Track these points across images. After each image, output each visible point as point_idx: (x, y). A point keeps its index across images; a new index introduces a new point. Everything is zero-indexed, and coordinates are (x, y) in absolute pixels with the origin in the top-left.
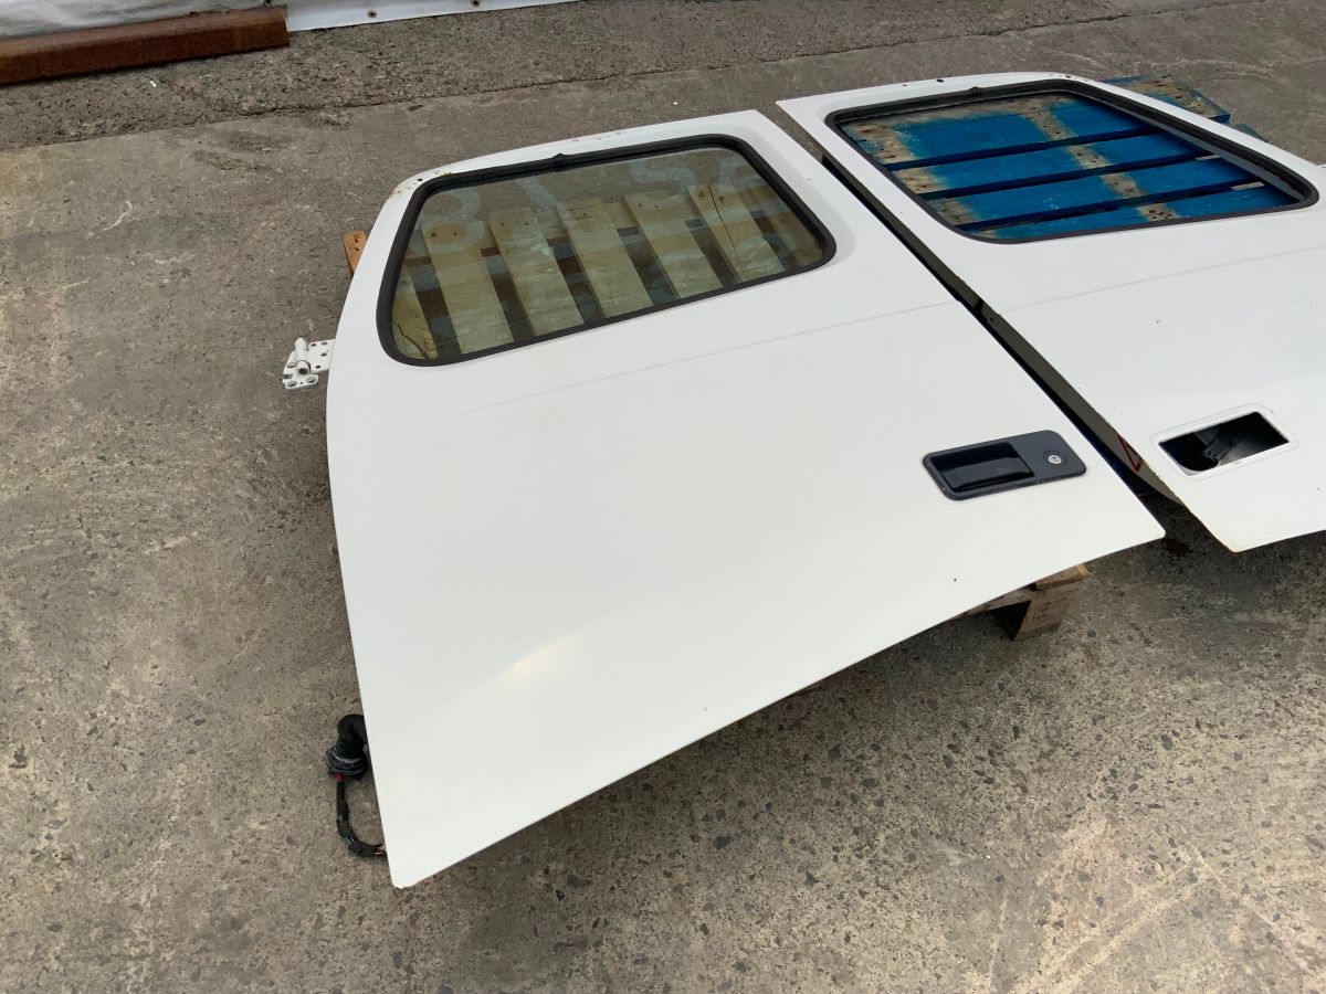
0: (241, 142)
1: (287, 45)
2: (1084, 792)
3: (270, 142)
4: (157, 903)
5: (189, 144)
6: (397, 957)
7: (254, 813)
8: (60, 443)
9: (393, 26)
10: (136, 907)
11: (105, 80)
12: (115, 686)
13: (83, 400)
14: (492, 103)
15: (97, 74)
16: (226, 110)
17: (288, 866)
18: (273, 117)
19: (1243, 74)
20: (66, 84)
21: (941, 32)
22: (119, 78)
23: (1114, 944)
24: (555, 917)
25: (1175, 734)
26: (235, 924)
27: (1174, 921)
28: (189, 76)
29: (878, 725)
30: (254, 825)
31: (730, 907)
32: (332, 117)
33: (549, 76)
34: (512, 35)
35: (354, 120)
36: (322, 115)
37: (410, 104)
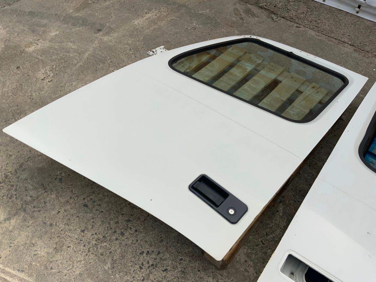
0: (248, 11)
3: (253, 15)
8: (130, 42)
13: (144, 38)
24: (50, 180)
29: (144, 228)
31: (67, 215)
32: (275, 17)
33: (347, 40)
34: (355, 26)
35: (279, 21)
36: (273, 16)
37: (298, 26)
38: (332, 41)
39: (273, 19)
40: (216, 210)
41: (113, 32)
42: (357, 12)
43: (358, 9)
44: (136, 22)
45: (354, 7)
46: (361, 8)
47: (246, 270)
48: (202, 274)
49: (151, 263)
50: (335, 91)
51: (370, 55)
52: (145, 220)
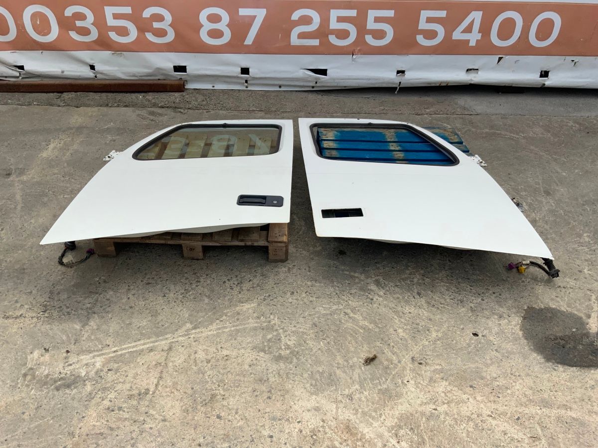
0: (152, 113)
1: (183, 91)
2: (256, 297)
3: (161, 115)
4: (11, 262)
5: (138, 112)
6: (53, 284)
7: (43, 251)
8: (56, 171)
9: (217, 91)
10: (6, 261)
11: (128, 94)
12: (32, 221)
13: (68, 164)
14: (232, 114)
15: (127, 92)
16: (155, 105)
17: (43, 262)
18: (167, 109)
19: (509, 136)
20: (117, 94)
21: (400, 112)
22: (133, 94)
23: (232, 329)
24: (95, 287)
25: (297, 292)
26: (24, 269)
27: (255, 329)
28: (150, 96)
29: (212, 271)
30: (42, 253)
31: (139, 296)
32: (182, 111)
33: (254, 109)
34: (252, 97)
35: (188, 113)
36: (179, 110)
37: (208, 111)
38: (243, 113)
39: (181, 112)
40: (265, 206)
41: (26, 170)
42: (247, 87)
43: (246, 84)
44: (45, 154)
45: (242, 84)
46: (248, 82)
47: (301, 254)
48: (276, 270)
49: (236, 283)
50: (276, 139)
51: (279, 113)
52: (207, 267)
